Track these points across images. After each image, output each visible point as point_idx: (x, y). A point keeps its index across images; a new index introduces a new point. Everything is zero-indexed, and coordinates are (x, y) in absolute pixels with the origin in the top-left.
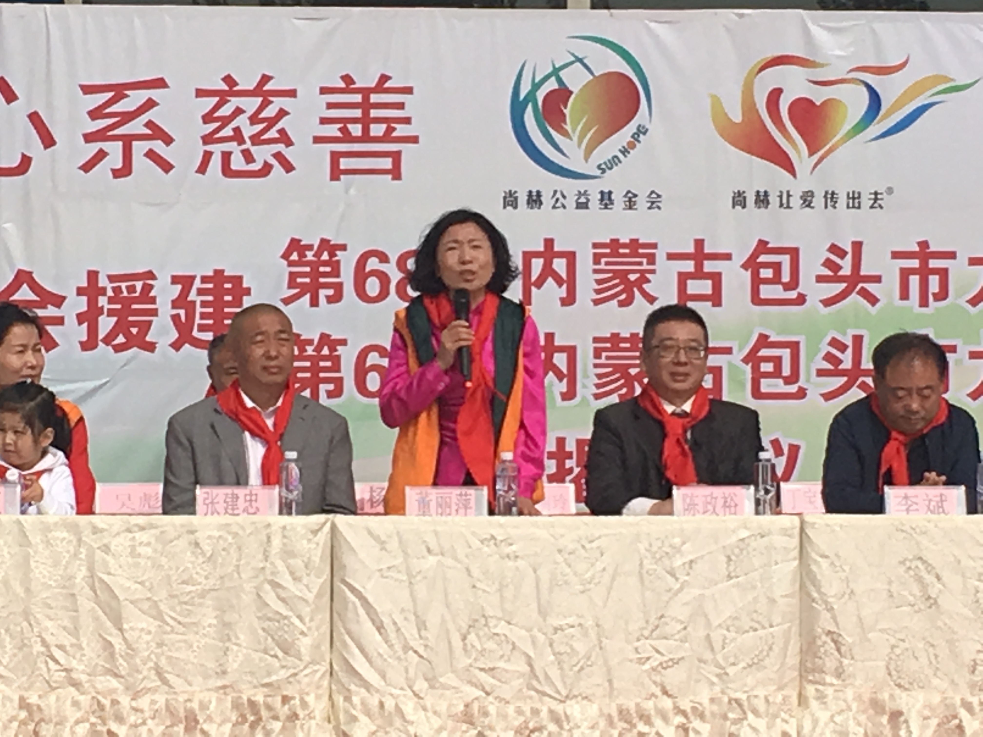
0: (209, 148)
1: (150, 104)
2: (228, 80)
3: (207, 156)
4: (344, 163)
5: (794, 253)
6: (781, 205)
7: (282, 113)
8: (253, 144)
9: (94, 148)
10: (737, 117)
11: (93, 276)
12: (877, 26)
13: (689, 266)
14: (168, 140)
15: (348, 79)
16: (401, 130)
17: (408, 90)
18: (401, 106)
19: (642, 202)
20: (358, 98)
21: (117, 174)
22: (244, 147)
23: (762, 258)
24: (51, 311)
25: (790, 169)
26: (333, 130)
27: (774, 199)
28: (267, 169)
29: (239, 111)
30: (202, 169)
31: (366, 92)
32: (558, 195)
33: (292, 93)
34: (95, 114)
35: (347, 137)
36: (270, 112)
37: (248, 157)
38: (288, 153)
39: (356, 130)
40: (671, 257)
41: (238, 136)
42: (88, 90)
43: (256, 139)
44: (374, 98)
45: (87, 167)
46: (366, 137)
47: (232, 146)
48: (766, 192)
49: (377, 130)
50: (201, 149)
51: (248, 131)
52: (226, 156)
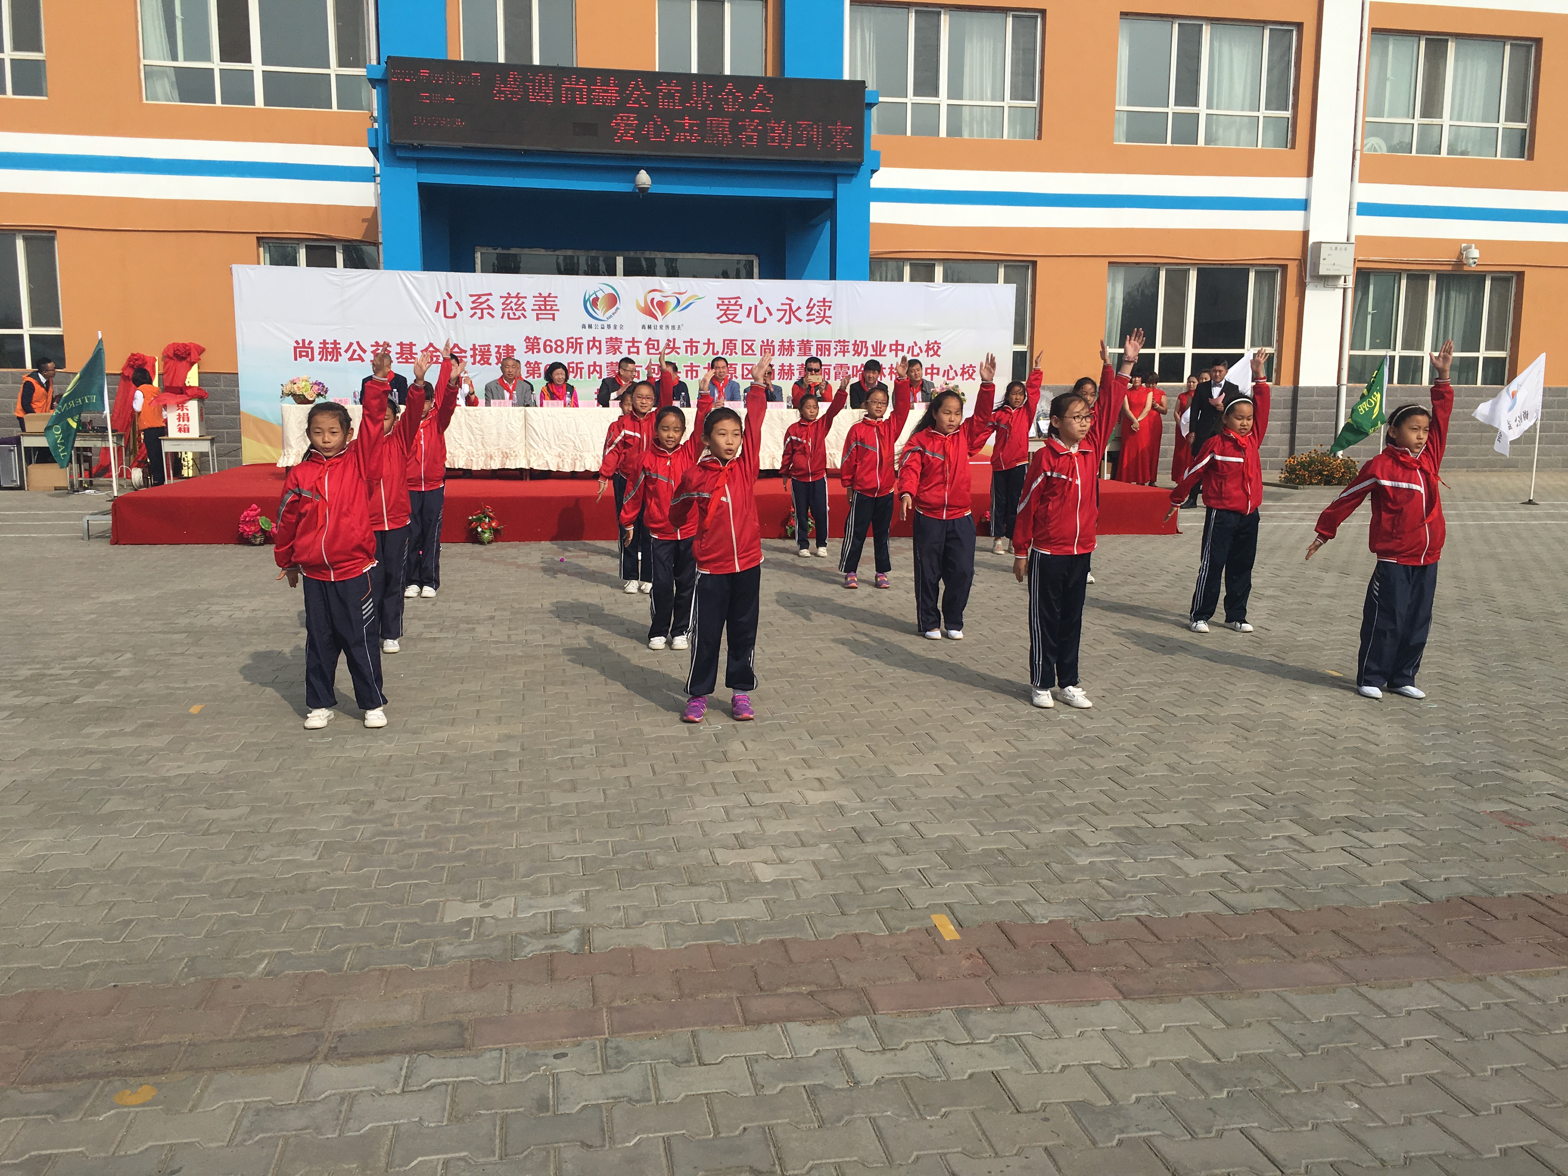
0: (504, 312)
1: (488, 300)
2: (508, 294)
4: (540, 316)
5: (658, 341)
6: (654, 329)
7: (523, 303)
8: (516, 311)
9: (473, 311)
10: (643, 305)
11: (474, 345)
12: (679, 281)
13: (631, 344)
14: (493, 309)
15: (540, 294)
16: (555, 308)
17: (556, 297)
18: (554, 301)
19: (618, 327)
20: (543, 299)
21: (480, 318)
22: (513, 312)
23: (650, 342)
25: (657, 319)
26: (537, 307)
27: (652, 327)
28: (519, 318)
29: (511, 302)
30: (502, 317)
31: (545, 297)
32: (596, 325)
33: (526, 298)
34: (473, 302)
35: (540, 309)
36: (520, 302)
38: (525, 313)
39: (543, 307)
40: (626, 342)
42: (471, 296)
44: (547, 299)
45: (472, 316)
46: (545, 309)
47: (510, 311)
48: (650, 325)
49: (549, 307)
51: (514, 307)
52: (509, 314)
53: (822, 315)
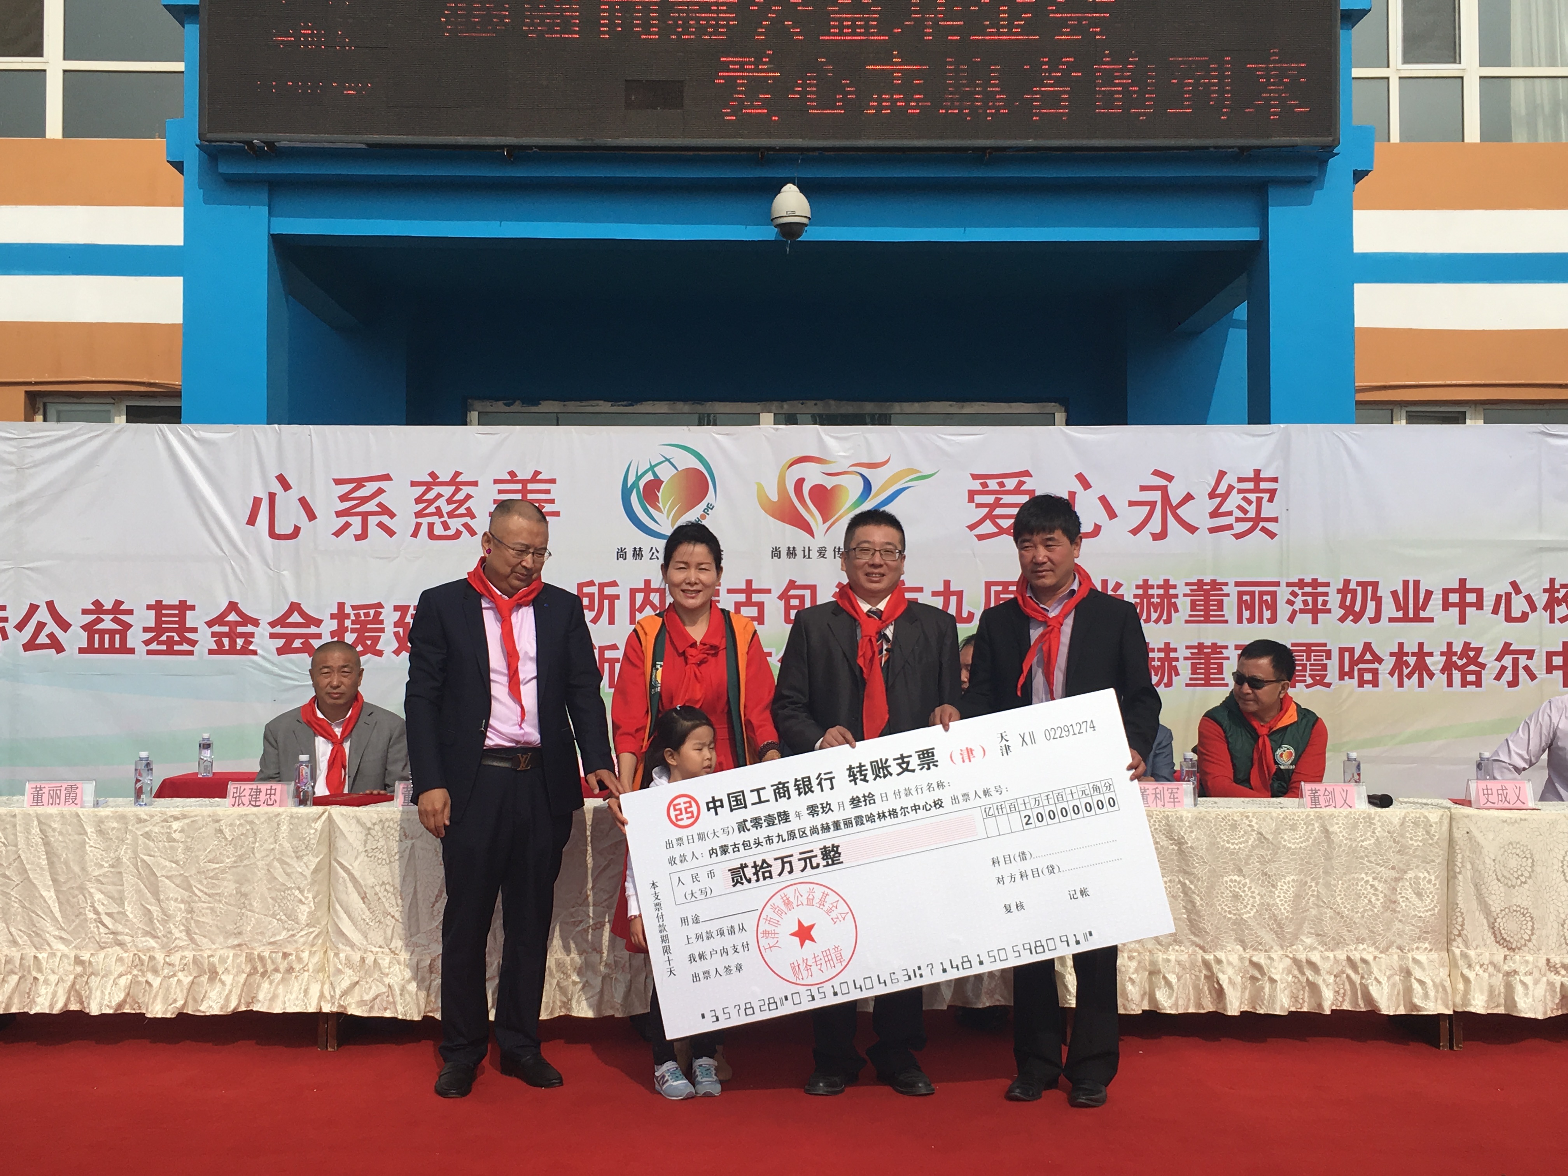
0: (419, 520)
1: (380, 491)
2: (433, 475)
3: (418, 526)
5: (813, 588)
6: (804, 557)
7: (468, 497)
8: (449, 518)
9: (342, 520)
10: (774, 498)
11: (341, 606)
12: (868, 435)
13: (742, 598)
14: (392, 515)
15: (512, 474)
17: (553, 481)
18: (548, 492)
20: (519, 486)
21: (358, 538)
22: (442, 519)
23: (792, 592)
24: (313, 630)
25: (811, 532)
27: (799, 552)
28: (458, 534)
29: (439, 496)
30: (415, 534)
31: (524, 482)
32: (654, 550)
33: (475, 484)
34: (343, 498)
36: (460, 496)
37: (446, 526)
38: (472, 523)
40: (730, 591)
41: (439, 512)
42: (338, 482)
43: (451, 515)
44: (530, 486)
45: (338, 534)
47: (435, 519)
50: (414, 521)
51: (446, 508)
52: (431, 526)
53: (1252, 514)
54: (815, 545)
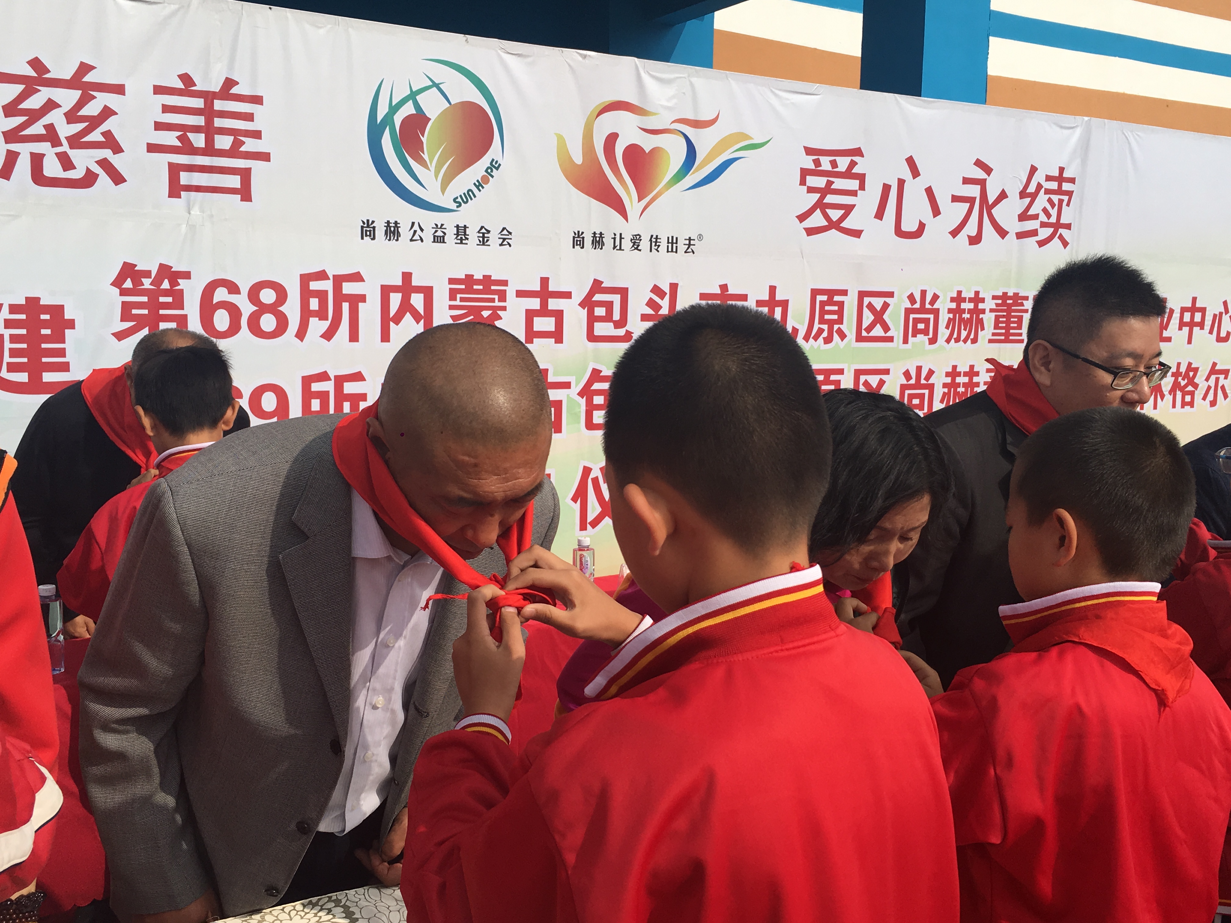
0: (14, 147)
3: (12, 158)
4: (185, 178)
5: (623, 292)
6: (615, 247)
7: (107, 113)
8: (71, 148)
10: (578, 159)
13: (535, 304)
15: (186, 79)
16: (250, 145)
17: (257, 100)
18: (249, 117)
19: (494, 238)
20: (198, 103)
22: (59, 149)
23: (598, 297)
25: (623, 212)
26: (171, 138)
27: (608, 241)
28: (89, 179)
29: (51, 105)
30: (5, 173)
31: (209, 97)
32: (416, 227)
33: (119, 89)
35: (187, 148)
36: (92, 109)
37: (67, 163)
38: (116, 160)
39: (199, 140)
40: (521, 294)
41: (51, 135)
43: (75, 141)
44: (219, 105)
46: (210, 150)
47: (44, 147)
48: (601, 234)
49: (223, 142)
51: (65, 130)
52: (37, 160)
53: (1053, 220)
54: (628, 230)
